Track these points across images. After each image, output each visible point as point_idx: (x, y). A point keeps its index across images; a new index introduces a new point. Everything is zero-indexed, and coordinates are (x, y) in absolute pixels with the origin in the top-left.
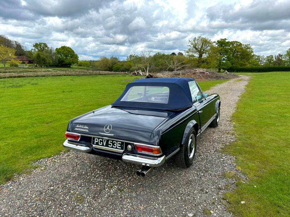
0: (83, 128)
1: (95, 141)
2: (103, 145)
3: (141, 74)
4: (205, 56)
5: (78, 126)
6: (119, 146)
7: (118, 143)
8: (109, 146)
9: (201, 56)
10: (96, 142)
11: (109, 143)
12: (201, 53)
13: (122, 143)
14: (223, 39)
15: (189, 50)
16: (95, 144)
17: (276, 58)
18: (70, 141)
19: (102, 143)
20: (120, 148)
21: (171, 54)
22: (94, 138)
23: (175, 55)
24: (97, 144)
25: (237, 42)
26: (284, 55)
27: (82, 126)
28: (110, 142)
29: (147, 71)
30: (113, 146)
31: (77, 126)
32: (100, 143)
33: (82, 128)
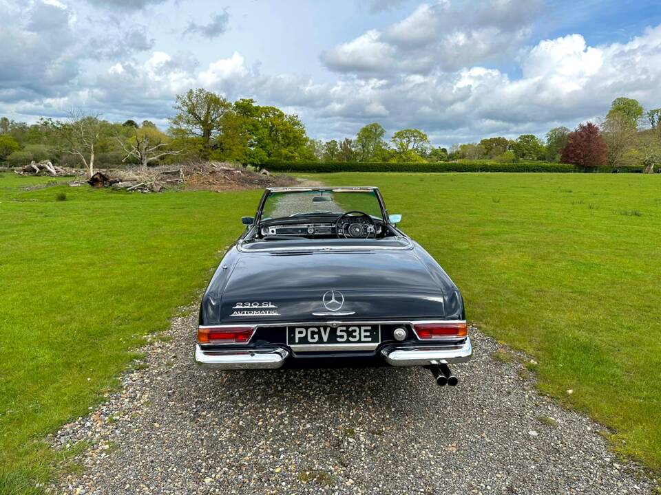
0: (261, 310)
1: (297, 336)
2: (321, 341)
3: (53, 171)
4: (215, 134)
5: (242, 307)
6: (365, 337)
7: (363, 329)
8: (339, 339)
9: (207, 133)
10: (299, 338)
11: (339, 333)
12: (208, 128)
13: (375, 327)
14: (247, 101)
15: (180, 117)
16: (297, 341)
17: (341, 147)
18: (207, 350)
19: (316, 336)
20: (370, 339)
21: (123, 122)
22: (292, 330)
23: (136, 126)
24: (304, 340)
25: (274, 109)
26: (354, 141)
27: (255, 305)
28: (341, 331)
29: (91, 164)
30: (351, 339)
31: (238, 307)
32: (312, 337)
33: (257, 310)
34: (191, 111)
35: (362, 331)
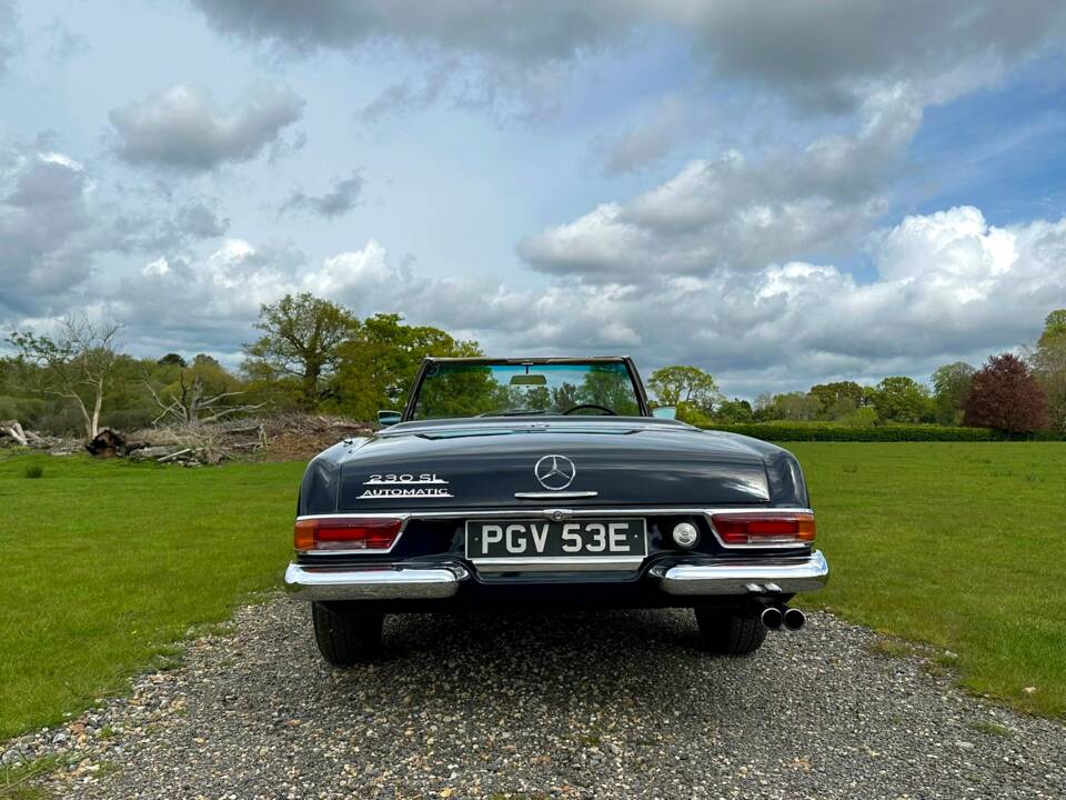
0: (417, 487)
1: (486, 540)
2: (531, 551)
3: (22, 438)
4: (327, 371)
5: (380, 482)
6: (618, 543)
7: (612, 527)
8: (566, 548)
9: (313, 370)
10: (490, 544)
11: (566, 536)
12: (315, 361)
13: (635, 523)
14: (388, 318)
15: (265, 342)
16: (485, 550)
17: (556, 399)
19: (523, 542)
20: (627, 548)
21: (159, 359)
22: (476, 528)
23: (183, 364)
24: (498, 550)
25: (435, 331)
26: (580, 387)
27: (405, 478)
28: (571, 532)
30: (589, 547)
31: (372, 482)
32: (515, 544)
33: (409, 487)
34: (287, 331)
35: (612, 531)
